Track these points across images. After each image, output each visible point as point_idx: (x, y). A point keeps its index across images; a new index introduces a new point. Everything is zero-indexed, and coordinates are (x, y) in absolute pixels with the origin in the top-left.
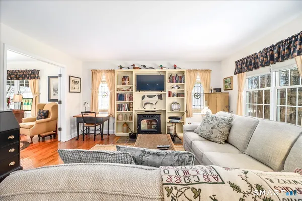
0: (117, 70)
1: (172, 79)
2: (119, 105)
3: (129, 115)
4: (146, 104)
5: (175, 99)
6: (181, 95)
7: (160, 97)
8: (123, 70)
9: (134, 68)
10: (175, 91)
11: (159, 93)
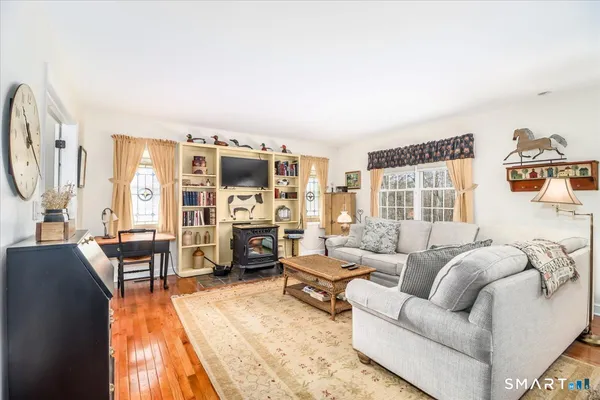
0: (183, 143)
1: (280, 168)
2: (185, 213)
3: (202, 234)
4: (236, 210)
5: (284, 202)
6: (292, 195)
7: (259, 198)
8: (196, 144)
9: (217, 143)
10: (283, 188)
11: (258, 191)
